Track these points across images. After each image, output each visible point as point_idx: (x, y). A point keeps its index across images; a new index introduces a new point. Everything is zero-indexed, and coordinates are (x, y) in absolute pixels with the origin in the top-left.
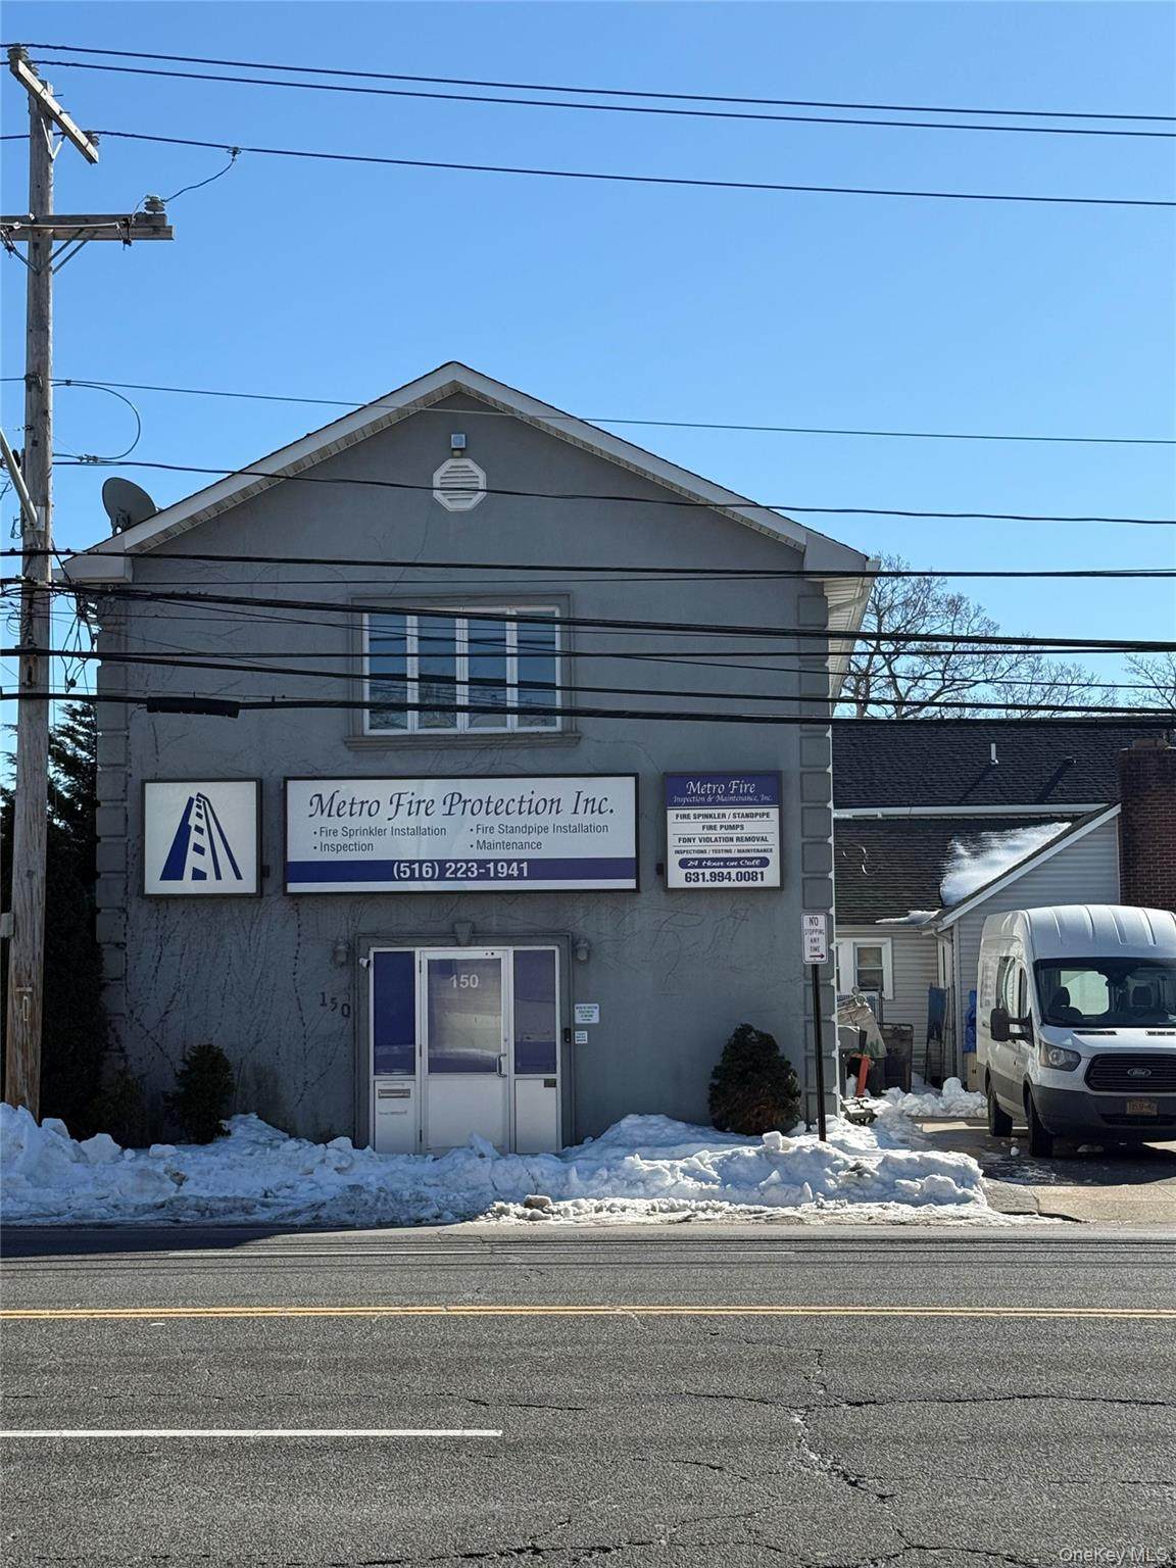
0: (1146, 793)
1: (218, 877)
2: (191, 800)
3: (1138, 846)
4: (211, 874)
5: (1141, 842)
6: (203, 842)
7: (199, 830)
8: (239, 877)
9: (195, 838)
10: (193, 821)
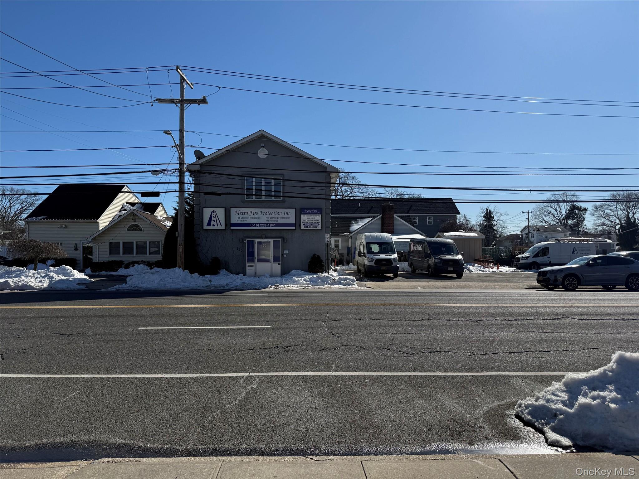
0: (386, 213)
1: (218, 226)
2: (212, 211)
3: (385, 222)
4: (216, 225)
6: (215, 219)
7: (214, 217)
8: (221, 226)
9: (213, 218)
10: (213, 215)
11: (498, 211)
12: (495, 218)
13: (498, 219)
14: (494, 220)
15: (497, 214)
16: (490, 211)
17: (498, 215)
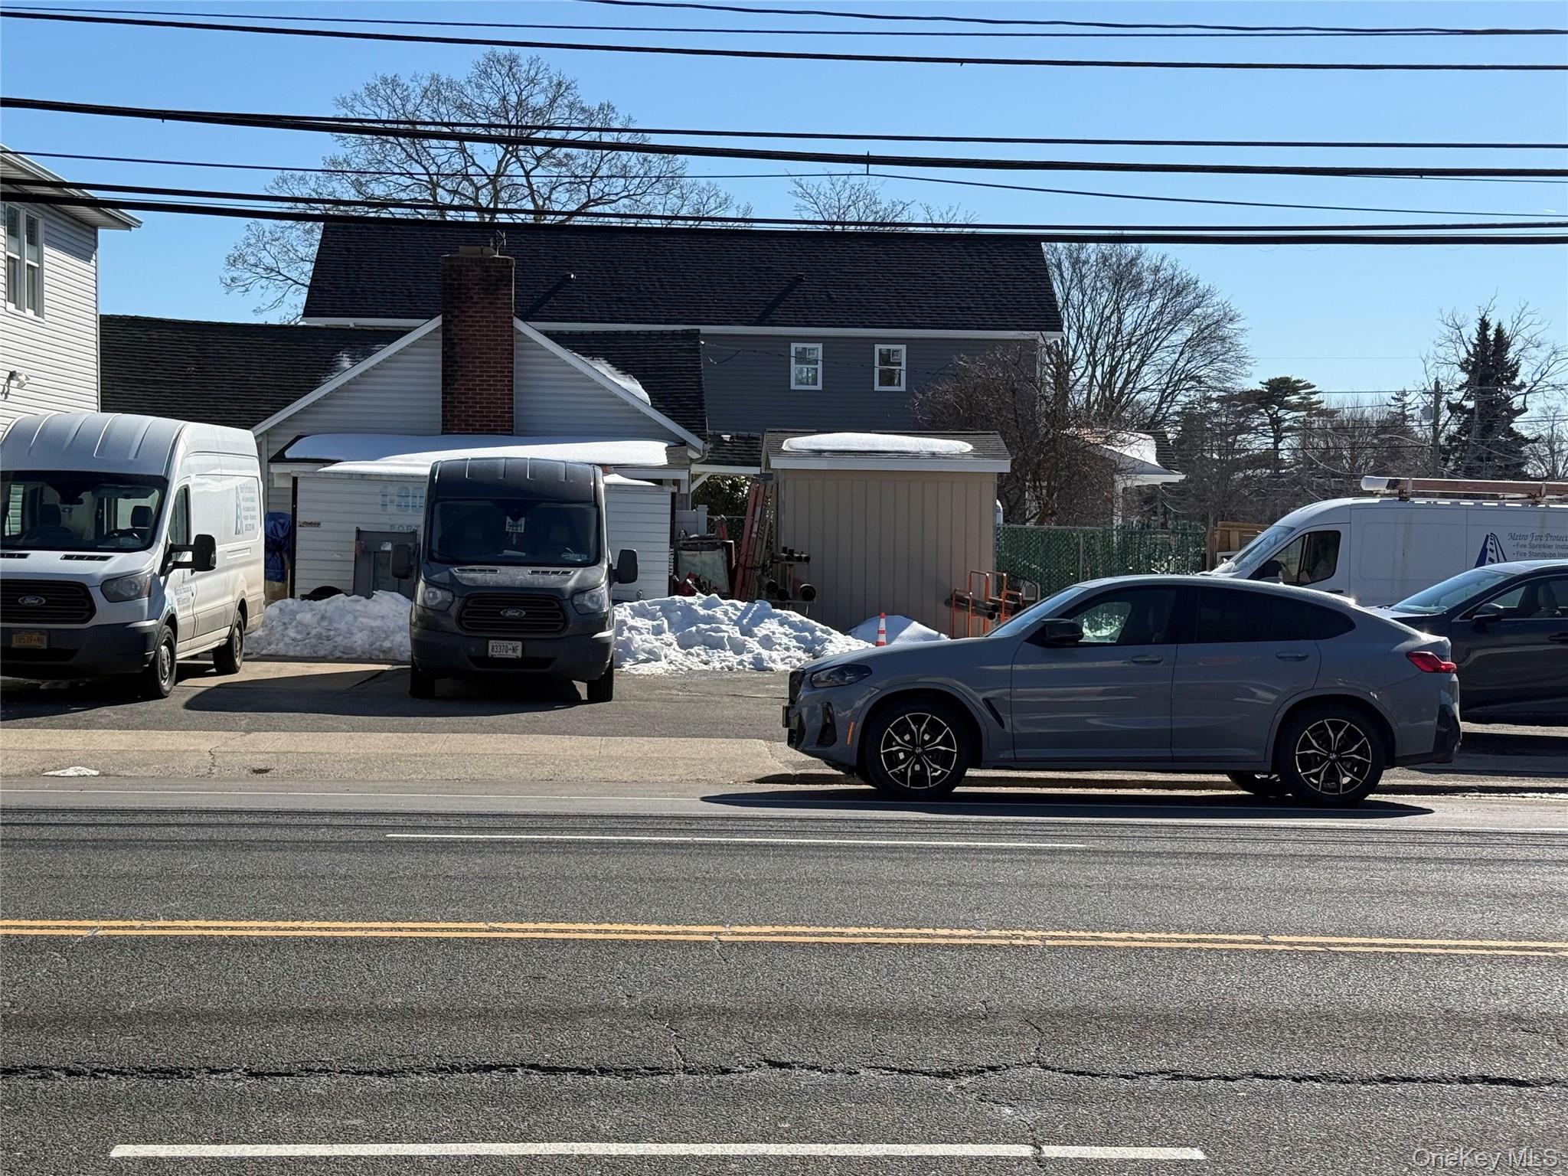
0: (467, 305)
3: (457, 362)
5: (461, 357)
11: (1539, 337)
12: (1524, 375)
13: (1536, 377)
14: (1517, 382)
15: (1533, 351)
16: (1499, 332)
17: (1542, 354)
